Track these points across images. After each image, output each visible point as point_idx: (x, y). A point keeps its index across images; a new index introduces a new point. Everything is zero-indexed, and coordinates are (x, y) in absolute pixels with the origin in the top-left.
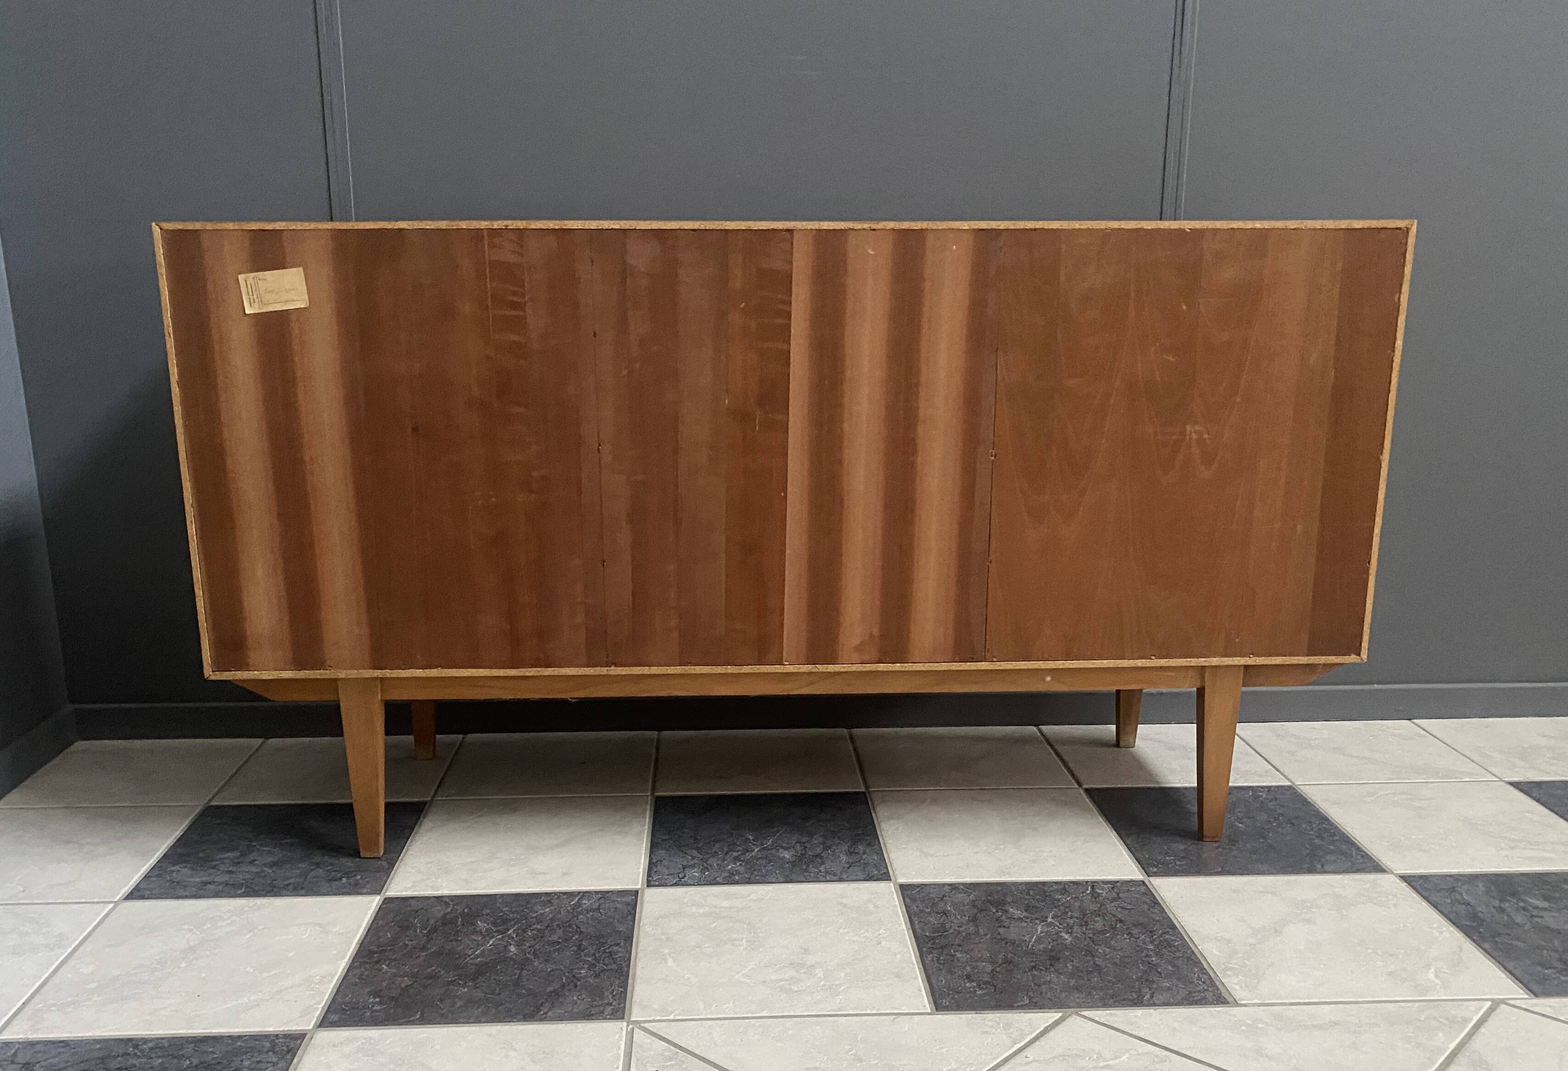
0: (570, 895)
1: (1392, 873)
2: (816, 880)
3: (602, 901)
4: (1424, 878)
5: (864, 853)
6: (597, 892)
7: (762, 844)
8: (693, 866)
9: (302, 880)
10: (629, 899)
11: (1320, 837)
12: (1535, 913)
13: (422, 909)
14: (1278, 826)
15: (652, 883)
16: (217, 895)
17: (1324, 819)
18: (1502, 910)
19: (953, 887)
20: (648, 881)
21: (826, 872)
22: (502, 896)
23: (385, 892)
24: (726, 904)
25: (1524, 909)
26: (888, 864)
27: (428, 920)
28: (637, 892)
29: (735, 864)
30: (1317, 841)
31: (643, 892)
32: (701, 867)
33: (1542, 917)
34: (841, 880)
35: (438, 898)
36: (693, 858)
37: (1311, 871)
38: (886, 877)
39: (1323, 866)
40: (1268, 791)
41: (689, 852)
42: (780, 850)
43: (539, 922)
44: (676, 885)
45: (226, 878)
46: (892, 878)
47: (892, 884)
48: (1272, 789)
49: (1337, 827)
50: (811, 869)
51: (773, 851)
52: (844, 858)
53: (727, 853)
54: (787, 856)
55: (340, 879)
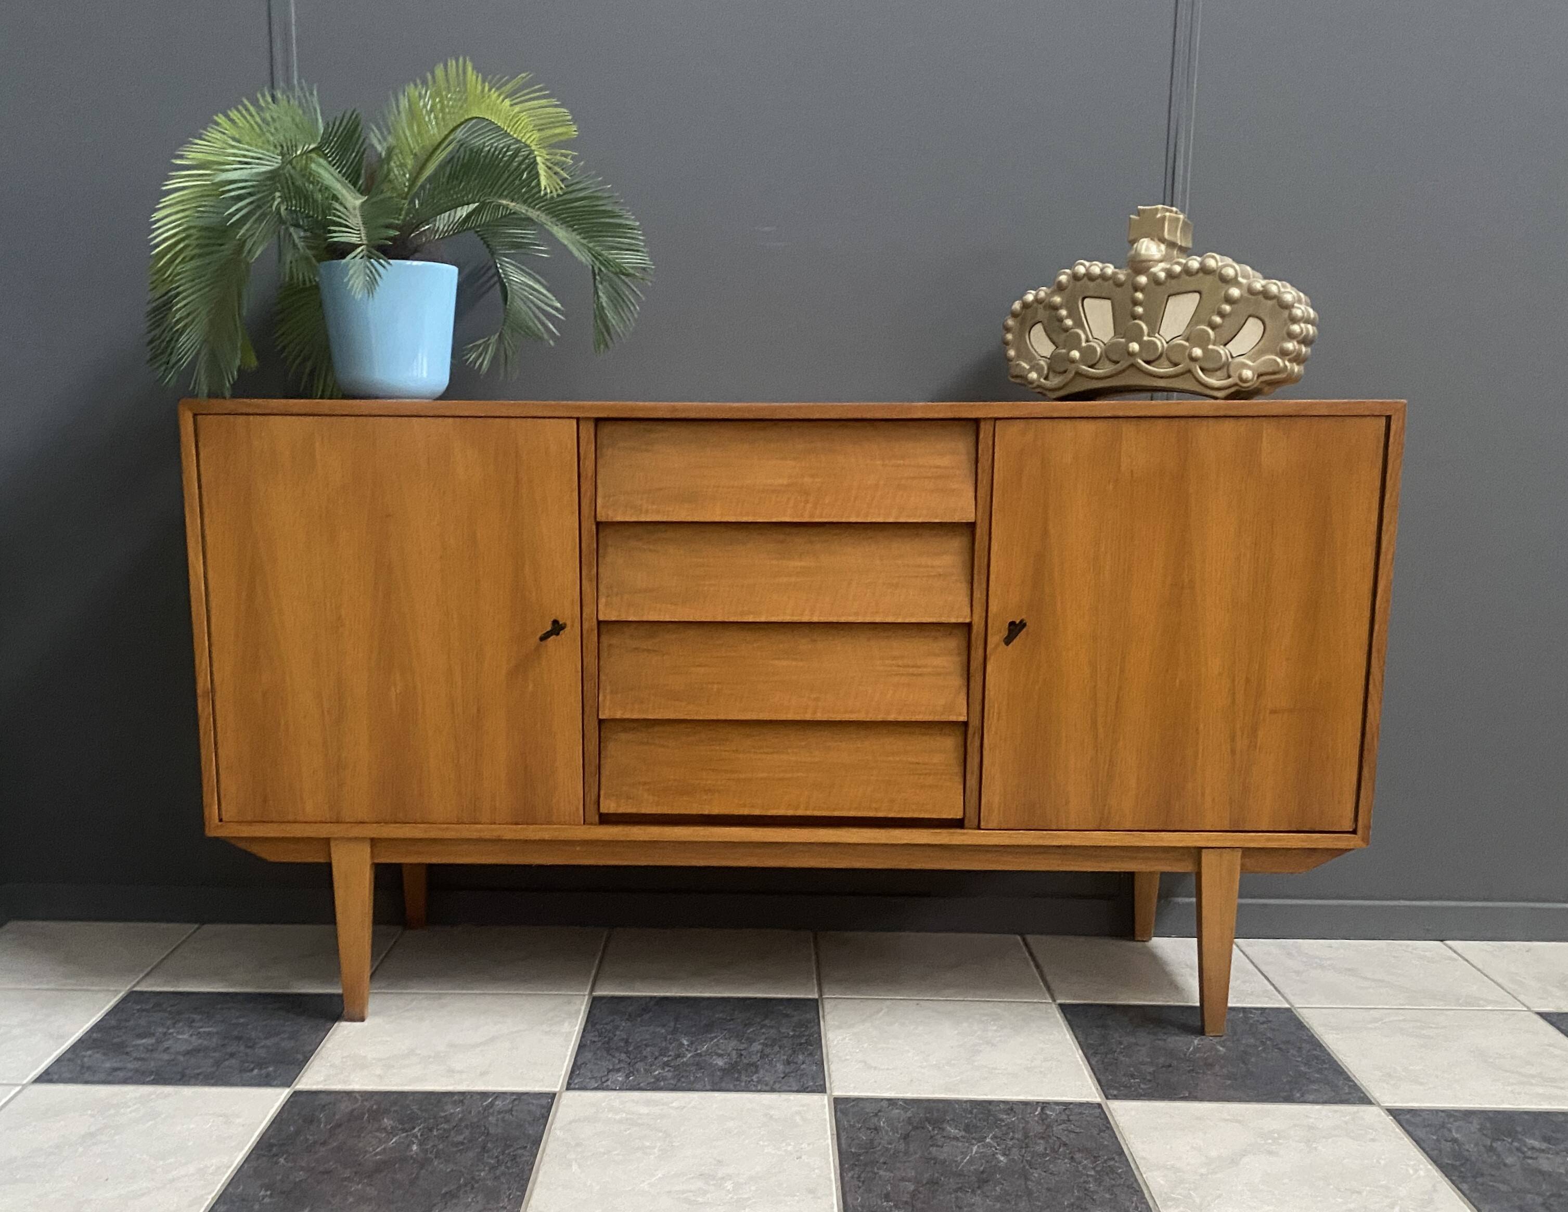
0: (484, 1095)
1: (1380, 1105)
2: (745, 1090)
3: (516, 1102)
4: (1413, 1111)
5: (803, 1063)
6: (513, 1094)
7: (697, 1050)
8: (618, 1070)
9: (213, 1069)
10: (544, 1102)
11: (1308, 1064)
12: (1529, 1153)
13: (330, 1103)
15: (572, 1086)
16: (125, 1081)
17: (1318, 1045)
18: (1491, 1149)
19: (892, 1102)
20: (569, 1084)
21: (759, 1082)
22: (414, 1093)
23: (296, 1085)
24: (645, 1110)
25: (1518, 1149)
26: (826, 1076)
27: (334, 1115)
28: (554, 1094)
29: (663, 1069)
30: (1303, 1069)
31: (561, 1095)
32: (627, 1071)
33: (1536, 1159)
34: (773, 1090)
35: (349, 1094)
36: (620, 1061)
37: (1288, 1100)
38: (821, 1089)
39: (1302, 1096)
40: (1263, 1015)
41: (617, 1054)
42: (715, 1057)
43: (447, 1122)
44: (596, 1089)
45: (137, 1065)
46: (828, 1091)
47: (826, 1097)
48: (1266, 1012)
49: (1329, 1055)
50: (744, 1078)
51: (707, 1058)
52: (780, 1068)
53: (656, 1059)
54: (720, 1064)
55: (252, 1070)
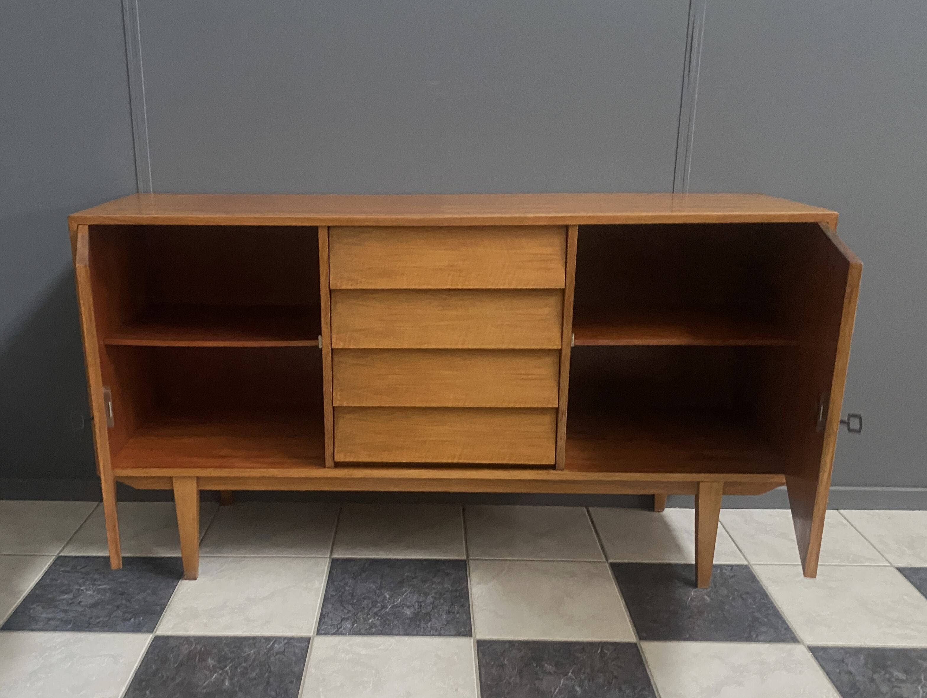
0: (268, 639)
1: (803, 644)
2: (425, 634)
3: (286, 646)
4: (824, 649)
5: (458, 613)
6: (285, 638)
7: (394, 602)
8: (347, 619)
9: (107, 619)
10: (304, 645)
11: (759, 611)
12: (896, 684)
13: (176, 646)
14: (734, 599)
15: (321, 632)
16: (55, 629)
17: (765, 595)
18: (872, 680)
19: (511, 643)
20: (318, 631)
21: (431, 628)
22: (227, 638)
23: (155, 632)
24: (363, 652)
25: (889, 680)
26: (472, 623)
27: (179, 655)
28: (310, 639)
29: (374, 618)
30: (757, 614)
31: (313, 639)
32: (353, 620)
33: (899, 687)
34: (440, 635)
35: (187, 639)
36: (349, 611)
37: (749, 639)
38: (469, 633)
39: (757, 636)
40: (731, 569)
41: (346, 606)
42: (405, 608)
43: (246, 661)
44: (334, 634)
45: (62, 615)
46: (473, 635)
47: (472, 640)
48: (734, 568)
49: (772, 603)
50: (422, 625)
51: (400, 609)
52: (444, 616)
53: (370, 609)
54: (409, 613)
55: (130, 619)
